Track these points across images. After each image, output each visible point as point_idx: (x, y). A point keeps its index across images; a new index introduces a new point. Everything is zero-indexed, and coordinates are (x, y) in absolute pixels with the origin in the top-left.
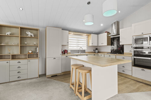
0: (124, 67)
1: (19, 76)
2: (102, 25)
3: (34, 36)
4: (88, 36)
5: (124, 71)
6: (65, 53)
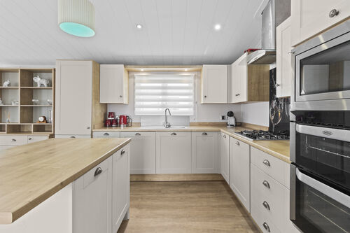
4: (200, 71)
6: (120, 124)
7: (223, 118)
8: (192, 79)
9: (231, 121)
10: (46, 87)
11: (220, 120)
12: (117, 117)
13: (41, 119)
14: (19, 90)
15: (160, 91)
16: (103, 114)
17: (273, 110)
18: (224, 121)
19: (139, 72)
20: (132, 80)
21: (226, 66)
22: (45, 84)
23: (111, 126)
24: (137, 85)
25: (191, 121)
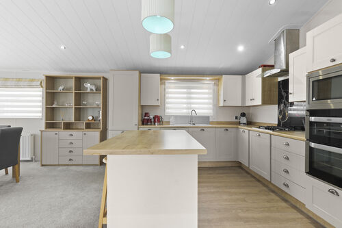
0: (287, 172)
1: (71, 158)
2: (241, 48)
3: (96, 90)
4: (219, 80)
5: (287, 186)
6: (155, 122)
7: (236, 118)
8: (211, 86)
9: (244, 120)
10: (95, 91)
11: (234, 120)
12: (152, 117)
13: (90, 118)
14: (74, 94)
15: (185, 96)
16: (140, 114)
17: (281, 111)
18: (236, 120)
19: (169, 79)
20: (163, 86)
21: (241, 76)
22: (94, 89)
23: (147, 124)
24: (167, 90)
25: (211, 120)
